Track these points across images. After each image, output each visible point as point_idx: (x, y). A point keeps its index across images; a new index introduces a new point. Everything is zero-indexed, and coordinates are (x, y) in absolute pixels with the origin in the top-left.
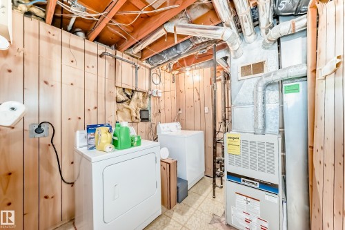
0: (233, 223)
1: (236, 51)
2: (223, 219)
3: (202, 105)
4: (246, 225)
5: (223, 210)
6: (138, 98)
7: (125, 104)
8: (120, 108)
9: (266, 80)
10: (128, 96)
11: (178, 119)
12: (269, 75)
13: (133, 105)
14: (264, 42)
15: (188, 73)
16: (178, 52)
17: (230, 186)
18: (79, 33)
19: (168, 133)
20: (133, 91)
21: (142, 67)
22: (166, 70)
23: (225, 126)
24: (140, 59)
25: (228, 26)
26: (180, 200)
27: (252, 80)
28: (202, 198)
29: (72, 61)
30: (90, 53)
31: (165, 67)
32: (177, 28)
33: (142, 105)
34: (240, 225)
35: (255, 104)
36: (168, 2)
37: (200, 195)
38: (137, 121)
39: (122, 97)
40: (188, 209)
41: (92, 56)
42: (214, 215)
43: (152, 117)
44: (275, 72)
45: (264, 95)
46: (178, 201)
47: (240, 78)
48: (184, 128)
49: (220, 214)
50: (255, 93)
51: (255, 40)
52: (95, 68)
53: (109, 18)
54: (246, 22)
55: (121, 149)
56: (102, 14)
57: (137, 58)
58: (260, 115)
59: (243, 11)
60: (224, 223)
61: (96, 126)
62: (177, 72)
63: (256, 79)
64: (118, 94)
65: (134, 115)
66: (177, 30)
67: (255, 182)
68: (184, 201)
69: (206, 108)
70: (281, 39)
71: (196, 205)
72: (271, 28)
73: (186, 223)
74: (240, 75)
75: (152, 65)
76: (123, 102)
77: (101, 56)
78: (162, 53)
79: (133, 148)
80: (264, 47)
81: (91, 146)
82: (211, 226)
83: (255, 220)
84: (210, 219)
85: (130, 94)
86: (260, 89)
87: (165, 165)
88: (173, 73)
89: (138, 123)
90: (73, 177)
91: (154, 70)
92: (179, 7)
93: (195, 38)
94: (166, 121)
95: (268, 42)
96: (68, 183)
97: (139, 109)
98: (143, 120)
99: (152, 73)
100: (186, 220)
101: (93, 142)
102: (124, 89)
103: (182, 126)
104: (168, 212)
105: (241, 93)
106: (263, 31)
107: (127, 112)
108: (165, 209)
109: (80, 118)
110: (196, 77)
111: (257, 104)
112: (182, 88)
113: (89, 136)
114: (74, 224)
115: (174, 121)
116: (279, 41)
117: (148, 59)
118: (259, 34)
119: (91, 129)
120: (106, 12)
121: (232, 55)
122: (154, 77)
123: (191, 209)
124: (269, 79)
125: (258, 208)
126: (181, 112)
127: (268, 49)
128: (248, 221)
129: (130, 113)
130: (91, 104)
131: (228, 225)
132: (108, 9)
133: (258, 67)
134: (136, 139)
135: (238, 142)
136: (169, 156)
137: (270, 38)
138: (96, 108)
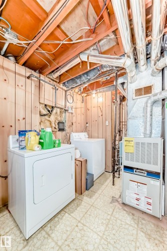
0: (127, 202)
1: (133, 77)
2: (120, 200)
3: (104, 119)
4: (136, 202)
5: (119, 194)
6: (56, 113)
7: (46, 117)
8: (43, 120)
9: (153, 99)
10: (49, 111)
11: (85, 130)
12: (156, 95)
13: (52, 118)
14: (153, 70)
15: (94, 95)
16: (89, 78)
17: (125, 175)
18: (10, 58)
19: (79, 140)
20: (52, 107)
21: (60, 89)
22: (77, 93)
23: (120, 135)
24: (59, 83)
25: (129, 57)
26: (88, 188)
27: (143, 100)
28: (104, 186)
29: (5, 80)
30: (20, 75)
31: (77, 90)
32: (90, 57)
33: (59, 119)
34: (132, 203)
35: (145, 116)
36: (84, 36)
37: (102, 184)
38: (56, 130)
39: (45, 112)
40: (94, 194)
41: (21, 77)
42: (113, 197)
43: (66, 128)
44: (161, 92)
45: (152, 109)
46: (87, 189)
47: (134, 98)
48: (90, 137)
49: (117, 197)
50: (145, 109)
51: (146, 69)
52: (24, 88)
53: (36, 46)
54: (142, 54)
55: (46, 149)
56: (31, 42)
57: (56, 82)
58: (148, 124)
59: (141, 45)
60: (121, 202)
61: (26, 131)
62: (86, 95)
63: (146, 99)
64: (41, 109)
65: (54, 125)
66: (89, 59)
67: (144, 172)
68: (91, 189)
69: (107, 122)
70: (165, 69)
71: (100, 192)
72: (158, 60)
73: (93, 203)
74: (134, 95)
75: (68, 87)
76: (45, 115)
77: (28, 78)
78: (76, 78)
79: (54, 149)
80: (152, 75)
81: (22, 147)
82: (111, 205)
83: (143, 198)
84: (111, 200)
85: (50, 109)
86: (149, 105)
87: (77, 162)
88: (83, 95)
89: (56, 132)
90: (7, 172)
91: (69, 92)
92: (93, 40)
93: (102, 66)
94: (76, 132)
95: (156, 71)
96: (3, 177)
97: (57, 121)
98: (60, 130)
99: (67, 94)
100: (93, 201)
101: (23, 144)
102: (46, 105)
103: (88, 135)
104: (80, 197)
105: (134, 109)
106: (153, 63)
107: (48, 123)
108: (77, 195)
109: (11, 126)
110: (100, 99)
111: (147, 116)
112: (89, 107)
113: (21, 139)
114: (7, 208)
115: (83, 132)
116: (163, 70)
117: (64, 83)
118: (149, 65)
119: (22, 133)
120: (34, 40)
121: (129, 81)
122: (69, 97)
123: (96, 194)
124: (156, 98)
125: (146, 190)
126: (88, 125)
127: (155, 76)
128: (138, 200)
129: (51, 124)
130: (20, 115)
131: (124, 204)
132: (37, 38)
133: (148, 90)
134: (57, 142)
135: (132, 144)
136: (80, 157)
137: (157, 68)
138: (24, 119)
